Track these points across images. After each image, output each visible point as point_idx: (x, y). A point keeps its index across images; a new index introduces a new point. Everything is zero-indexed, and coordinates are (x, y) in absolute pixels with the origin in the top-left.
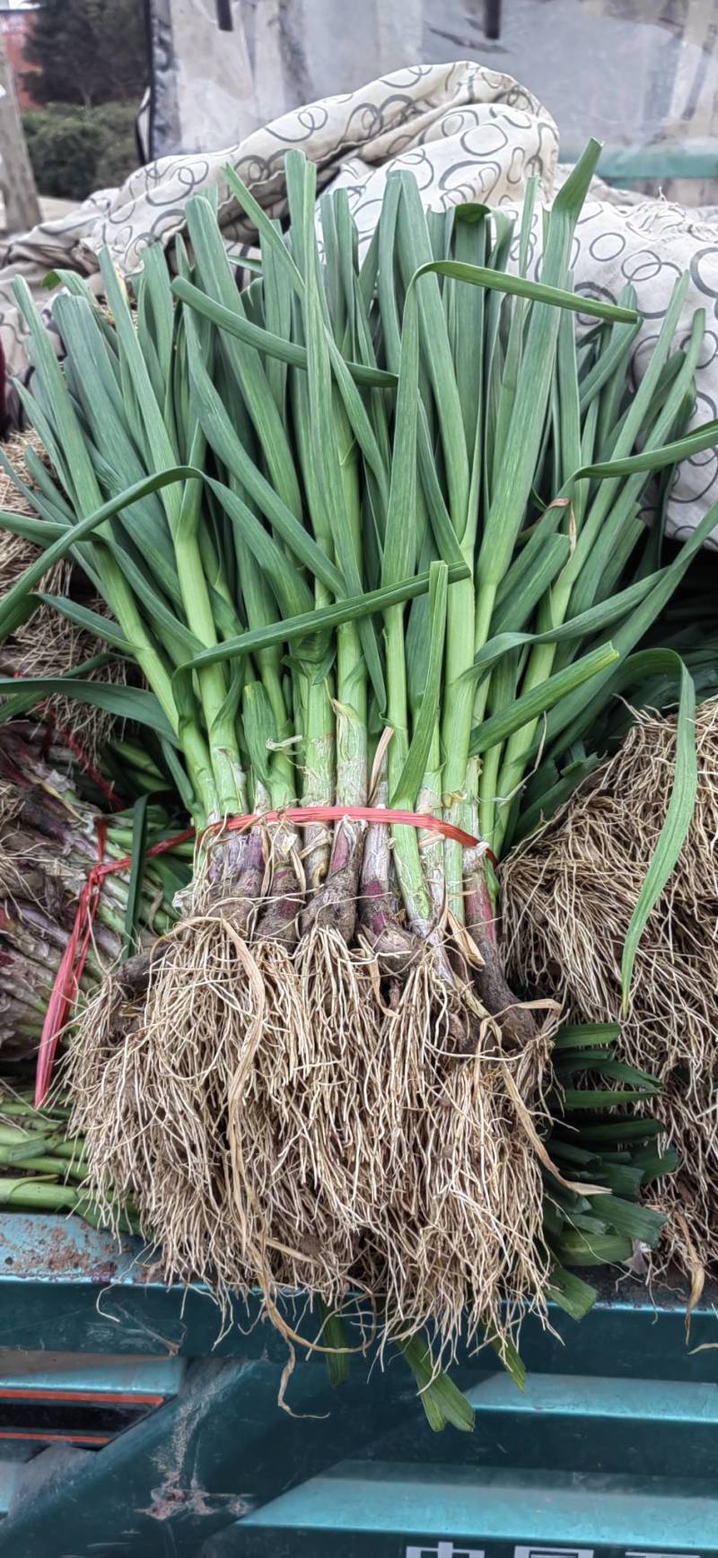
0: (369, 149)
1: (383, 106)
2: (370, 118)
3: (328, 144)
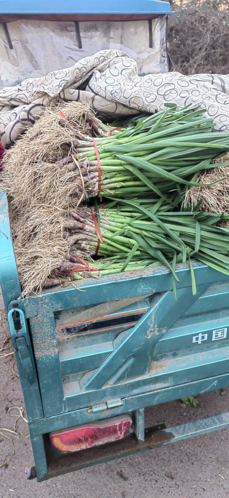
0: (98, 67)
1: (100, 58)
2: (98, 61)
3: (91, 66)
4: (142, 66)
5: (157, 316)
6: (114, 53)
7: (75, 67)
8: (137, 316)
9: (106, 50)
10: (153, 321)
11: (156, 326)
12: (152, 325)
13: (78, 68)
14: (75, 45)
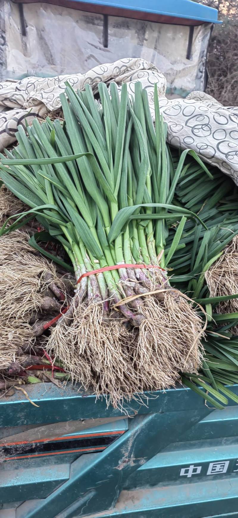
0: (117, 79)
1: (121, 68)
2: (118, 71)
3: (108, 76)
4: (174, 79)
5: (136, 443)
6: (140, 64)
7: (86, 77)
8: (108, 438)
9: (131, 59)
10: (129, 449)
11: (132, 455)
12: (127, 454)
13: (90, 78)
14: (100, 43)
